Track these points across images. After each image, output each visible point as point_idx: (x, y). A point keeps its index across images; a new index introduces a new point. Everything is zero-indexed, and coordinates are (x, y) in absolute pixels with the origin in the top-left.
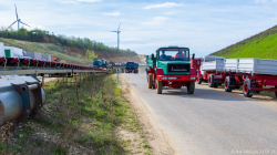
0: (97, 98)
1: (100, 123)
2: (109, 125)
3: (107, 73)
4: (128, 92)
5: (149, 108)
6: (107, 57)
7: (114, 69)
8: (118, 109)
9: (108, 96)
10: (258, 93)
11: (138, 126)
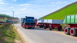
0: (9, 31)
1: (9, 38)
2: (12, 39)
4: (17, 29)
5: (23, 34)
6: (10, 19)
7: (12, 23)
8: (14, 34)
9: (12, 30)
10: (53, 29)
11: (20, 39)
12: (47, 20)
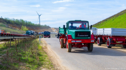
0: (28, 52)
1: (30, 66)
2: (36, 66)
3: (34, 38)
4: (46, 48)
5: (58, 56)
6: (34, 30)
7: (38, 35)
8: (41, 57)
9: (35, 51)
10: (114, 45)
11: (52, 65)
12: (102, 29)
